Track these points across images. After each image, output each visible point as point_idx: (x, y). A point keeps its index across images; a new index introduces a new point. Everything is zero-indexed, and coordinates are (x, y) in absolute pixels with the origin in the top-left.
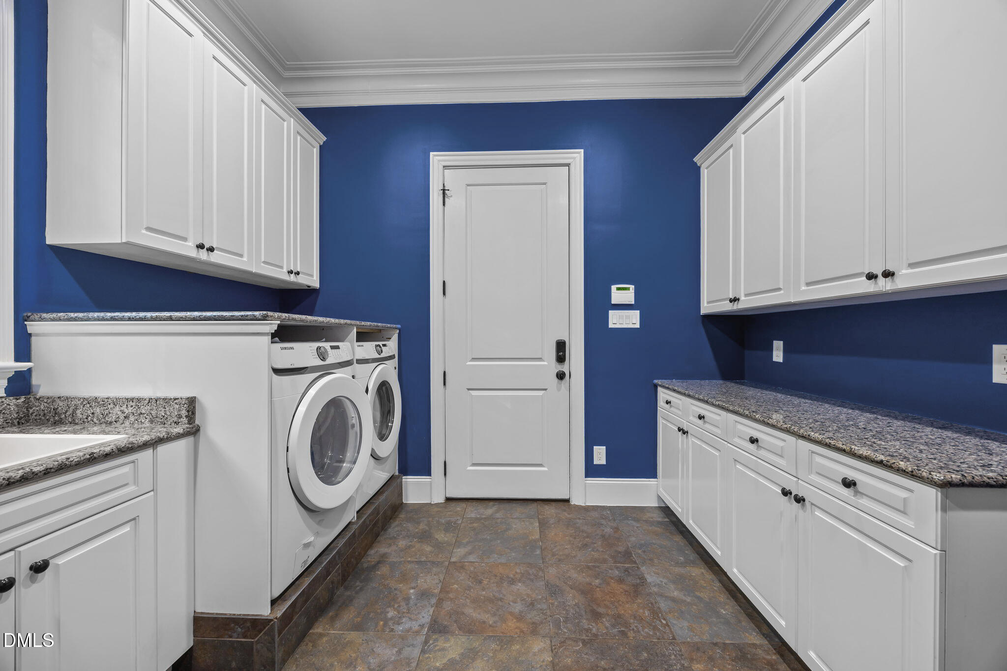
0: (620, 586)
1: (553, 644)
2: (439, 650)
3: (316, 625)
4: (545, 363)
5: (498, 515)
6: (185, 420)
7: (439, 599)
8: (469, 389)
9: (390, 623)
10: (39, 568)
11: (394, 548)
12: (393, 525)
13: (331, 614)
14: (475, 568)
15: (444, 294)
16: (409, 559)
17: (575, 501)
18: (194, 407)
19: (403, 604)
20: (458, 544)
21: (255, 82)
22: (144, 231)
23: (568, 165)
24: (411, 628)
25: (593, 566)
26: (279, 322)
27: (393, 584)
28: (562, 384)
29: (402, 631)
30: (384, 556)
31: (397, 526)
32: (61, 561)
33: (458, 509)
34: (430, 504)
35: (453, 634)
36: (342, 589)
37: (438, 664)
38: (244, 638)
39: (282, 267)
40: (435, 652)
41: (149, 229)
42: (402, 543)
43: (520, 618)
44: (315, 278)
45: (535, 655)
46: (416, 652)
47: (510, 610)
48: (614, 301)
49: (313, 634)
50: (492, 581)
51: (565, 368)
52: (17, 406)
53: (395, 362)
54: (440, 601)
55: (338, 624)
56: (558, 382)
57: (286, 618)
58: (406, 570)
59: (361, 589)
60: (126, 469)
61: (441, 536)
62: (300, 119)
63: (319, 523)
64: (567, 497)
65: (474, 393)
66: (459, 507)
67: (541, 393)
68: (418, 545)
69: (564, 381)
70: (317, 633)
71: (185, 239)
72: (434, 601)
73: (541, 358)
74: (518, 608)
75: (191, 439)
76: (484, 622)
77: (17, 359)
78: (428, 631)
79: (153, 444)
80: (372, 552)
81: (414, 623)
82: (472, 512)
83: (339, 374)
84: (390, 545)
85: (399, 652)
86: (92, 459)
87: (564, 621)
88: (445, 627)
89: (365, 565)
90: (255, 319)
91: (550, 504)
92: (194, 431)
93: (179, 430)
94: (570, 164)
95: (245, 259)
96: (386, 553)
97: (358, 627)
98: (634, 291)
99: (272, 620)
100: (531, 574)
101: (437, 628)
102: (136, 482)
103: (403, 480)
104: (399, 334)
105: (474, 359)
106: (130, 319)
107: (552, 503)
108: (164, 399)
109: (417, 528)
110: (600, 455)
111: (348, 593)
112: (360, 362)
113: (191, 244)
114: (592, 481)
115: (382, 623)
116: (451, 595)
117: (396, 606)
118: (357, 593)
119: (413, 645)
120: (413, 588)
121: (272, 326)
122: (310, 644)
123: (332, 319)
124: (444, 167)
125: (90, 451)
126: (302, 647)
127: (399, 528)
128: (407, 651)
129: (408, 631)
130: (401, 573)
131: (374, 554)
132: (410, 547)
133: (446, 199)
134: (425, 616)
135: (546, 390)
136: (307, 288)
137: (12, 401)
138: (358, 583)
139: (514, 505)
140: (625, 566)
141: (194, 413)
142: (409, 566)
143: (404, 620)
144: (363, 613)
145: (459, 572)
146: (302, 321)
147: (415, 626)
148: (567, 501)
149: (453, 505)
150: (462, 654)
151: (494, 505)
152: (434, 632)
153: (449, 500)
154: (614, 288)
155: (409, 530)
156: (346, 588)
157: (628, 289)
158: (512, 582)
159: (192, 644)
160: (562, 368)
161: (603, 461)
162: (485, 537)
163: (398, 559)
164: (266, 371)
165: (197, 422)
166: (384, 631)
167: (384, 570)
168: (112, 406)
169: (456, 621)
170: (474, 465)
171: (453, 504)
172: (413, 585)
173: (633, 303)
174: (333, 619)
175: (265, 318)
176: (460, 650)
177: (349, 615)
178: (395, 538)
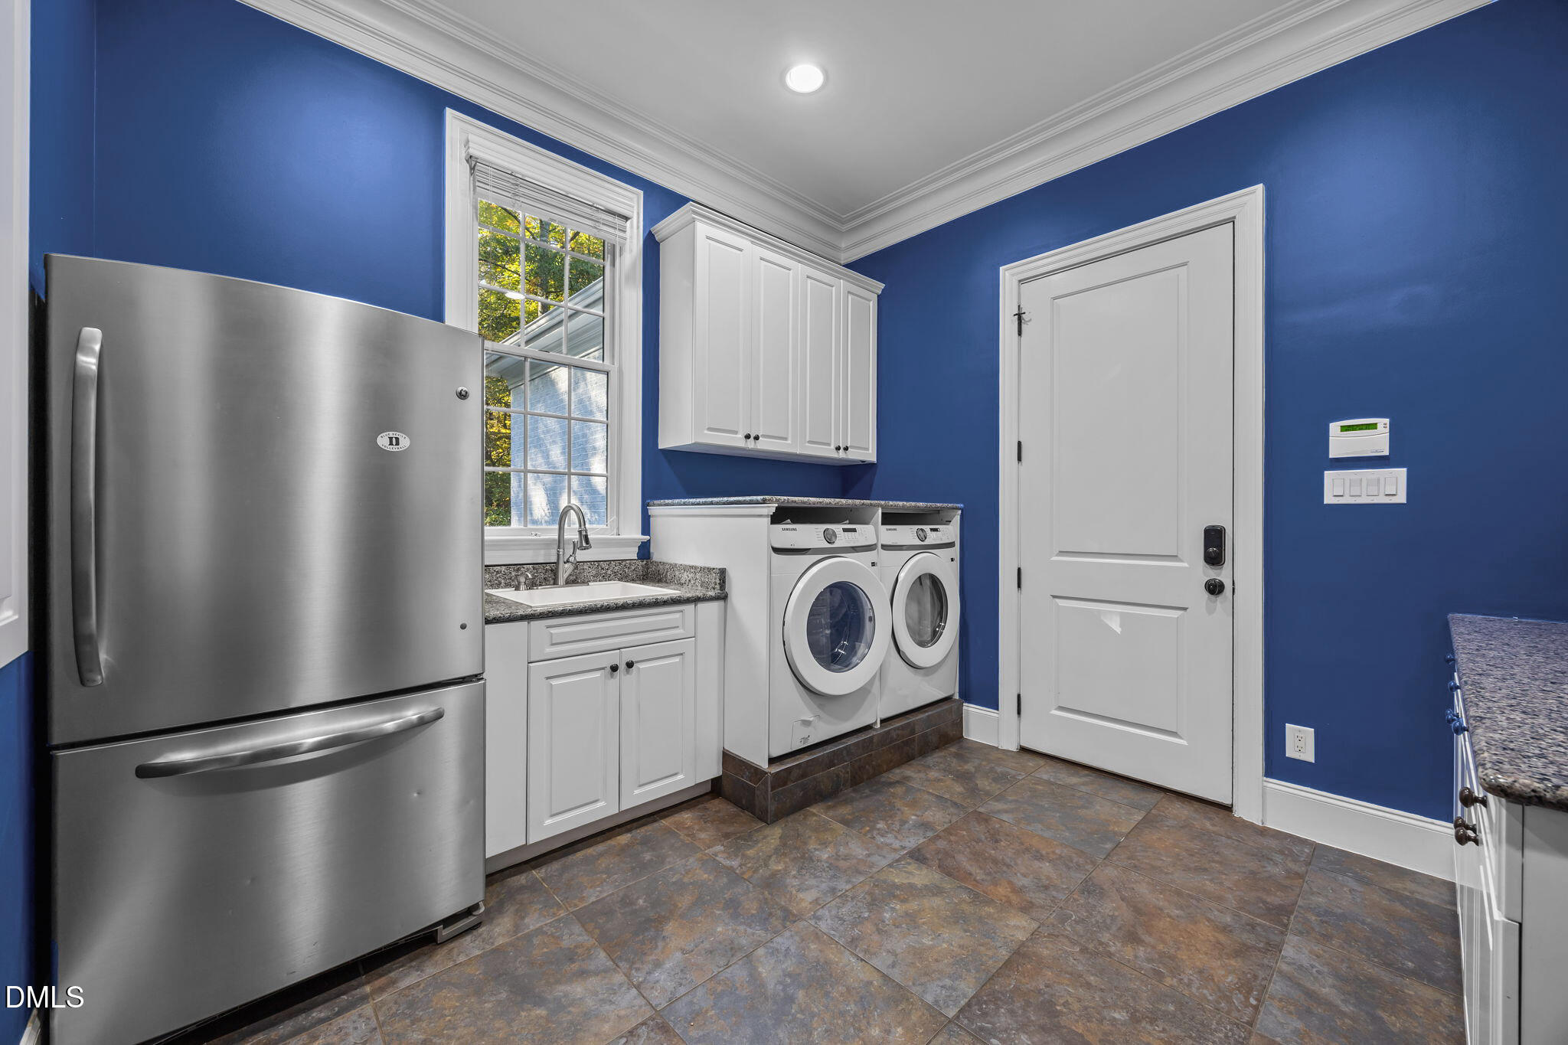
0: (1216, 934)
1: (1039, 930)
2: (905, 872)
3: (815, 806)
4: (1185, 565)
5: (1083, 788)
6: (718, 587)
7: (937, 836)
8: (1054, 597)
9: (875, 832)
10: (630, 665)
11: (922, 775)
12: (936, 755)
13: (830, 804)
14: (1001, 827)
15: (1019, 459)
16: (931, 791)
17: (1239, 812)
18: (725, 577)
19: (897, 824)
20: (999, 798)
21: (800, 262)
22: (706, 432)
23: (1232, 220)
24: (891, 844)
25: (1189, 895)
26: (777, 505)
27: (898, 804)
28: (1218, 602)
29: (882, 843)
30: (908, 778)
31: (940, 757)
32: (642, 666)
33: (1031, 764)
34: (997, 748)
35: (929, 866)
36: (850, 789)
37: (896, 881)
38: (750, 781)
39: (829, 444)
40: (901, 871)
41: (710, 429)
42: (933, 774)
43: (1018, 891)
44: (870, 451)
45: (1007, 927)
46: (884, 863)
47: (1012, 880)
48: (1333, 453)
49: (809, 811)
50: (1012, 846)
51: (1223, 575)
52: (642, 566)
53: (955, 552)
54: (937, 837)
55: (831, 813)
56: (1209, 598)
57: (780, 779)
58: (920, 798)
59: (867, 797)
60: (678, 615)
61: (983, 783)
62: (850, 277)
63: (820, 706)
64: (1227, 802)
65: (1061, 603)
66: (1032, 763)
67: (1175, 614)
68: (949, 782)
69: (1220, 598)
70: (812, 812)
71: (736, 433)
72: (930, 834)
73: (1176, 556)
74: (1022, 881)
75: (721, 603)
76: (971, 874)
77: (643, 534)
78: (906, 854)
79: (696, 600)
80: (897, 771)
81: (897, 841)
82: (1047, 773)
83: (850, 558)
84: (920, 771)
85: (869, 855)
86: (657, 603)
87: (1075, 920)
88: (926, 859)
89: (883, 780)
90: (757, 503)
91: (1190, 802)
92: (723, 597)
93: (712, 593)
94: (1234, 217)
95: (789, 442)
96: (910, 777)
97: (846, 822)
98: (1388, 430)
99: (766, 773)
100: (1074, 861)
101: (917, 856)
102: (684, 628)
103: (964, 707)
104: (962, 516)
105: (1062, 553)
106: (693, 504)
107: (1192, 801)
108: (708, 568)
109: (960, 766)
110: (1300, 743)
111: (854, 795)
112: (885, 547)
113: (741, 436)
114: (1275, 785)
115: (868, 828)
116: (952, 838)
117: (890, 822)
118: (861, 798)
119: (884, 857)
120: (915, 815)
121: (771, 509)
122: (802, 816)
123: (842, 500)
124: (1020, 281)
125: (656, 597)
126: (796, 816)
127: (940, 760)
128: (875, 859)
129: (887, 845)
130: (914, 799)
131: (897, 774)
132: (939, 780)
133: (1023, 326)
134: (912, 842)
135: (1185, 609)
136: (861, 463)
137: (640, 563)
138: (867, 791)
139: (1120, 784)
140: (1256, 920)
141: (724, 582)
142: (926, 796)
143: (889, 835)
144: (857, 814)
145: (979, 823)
146: (804, 503)
147: (897, 844)
148: (1228, 809)
149: (1026, 758)
150: (926, 886)
151: (1088, 775)
152: (912, 857)
153: (1023, 750)
154: (1334, 427)
155: (949, 765)
156: (855, 791)
157: (1374, 426)
158: (1040, 857)
159: (721, 774)
160: (1219, 575)
161: (1309, 756)
162: (1043, 803)
163: (919, 787)
164: (765, 550)
165: (726, 590)
166: (865, 835)
167: (899, 790)
168: (683, 571)
169: (940, 860)
170: (1061, 708)
171: (1027, 756)
172: (918, 813)
173: (1386, 453)
174: (829, 808)
175: (764, 502)
176: (926, 882)
177: (845, 811)
178: (929, 767)
